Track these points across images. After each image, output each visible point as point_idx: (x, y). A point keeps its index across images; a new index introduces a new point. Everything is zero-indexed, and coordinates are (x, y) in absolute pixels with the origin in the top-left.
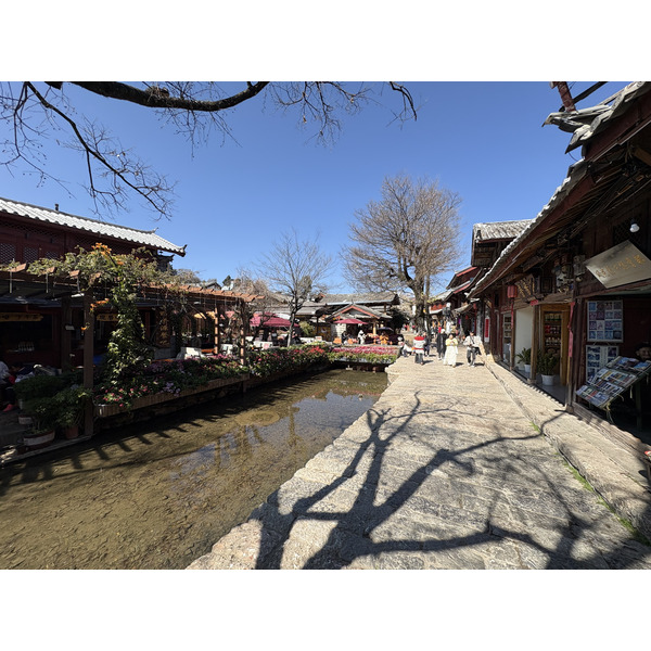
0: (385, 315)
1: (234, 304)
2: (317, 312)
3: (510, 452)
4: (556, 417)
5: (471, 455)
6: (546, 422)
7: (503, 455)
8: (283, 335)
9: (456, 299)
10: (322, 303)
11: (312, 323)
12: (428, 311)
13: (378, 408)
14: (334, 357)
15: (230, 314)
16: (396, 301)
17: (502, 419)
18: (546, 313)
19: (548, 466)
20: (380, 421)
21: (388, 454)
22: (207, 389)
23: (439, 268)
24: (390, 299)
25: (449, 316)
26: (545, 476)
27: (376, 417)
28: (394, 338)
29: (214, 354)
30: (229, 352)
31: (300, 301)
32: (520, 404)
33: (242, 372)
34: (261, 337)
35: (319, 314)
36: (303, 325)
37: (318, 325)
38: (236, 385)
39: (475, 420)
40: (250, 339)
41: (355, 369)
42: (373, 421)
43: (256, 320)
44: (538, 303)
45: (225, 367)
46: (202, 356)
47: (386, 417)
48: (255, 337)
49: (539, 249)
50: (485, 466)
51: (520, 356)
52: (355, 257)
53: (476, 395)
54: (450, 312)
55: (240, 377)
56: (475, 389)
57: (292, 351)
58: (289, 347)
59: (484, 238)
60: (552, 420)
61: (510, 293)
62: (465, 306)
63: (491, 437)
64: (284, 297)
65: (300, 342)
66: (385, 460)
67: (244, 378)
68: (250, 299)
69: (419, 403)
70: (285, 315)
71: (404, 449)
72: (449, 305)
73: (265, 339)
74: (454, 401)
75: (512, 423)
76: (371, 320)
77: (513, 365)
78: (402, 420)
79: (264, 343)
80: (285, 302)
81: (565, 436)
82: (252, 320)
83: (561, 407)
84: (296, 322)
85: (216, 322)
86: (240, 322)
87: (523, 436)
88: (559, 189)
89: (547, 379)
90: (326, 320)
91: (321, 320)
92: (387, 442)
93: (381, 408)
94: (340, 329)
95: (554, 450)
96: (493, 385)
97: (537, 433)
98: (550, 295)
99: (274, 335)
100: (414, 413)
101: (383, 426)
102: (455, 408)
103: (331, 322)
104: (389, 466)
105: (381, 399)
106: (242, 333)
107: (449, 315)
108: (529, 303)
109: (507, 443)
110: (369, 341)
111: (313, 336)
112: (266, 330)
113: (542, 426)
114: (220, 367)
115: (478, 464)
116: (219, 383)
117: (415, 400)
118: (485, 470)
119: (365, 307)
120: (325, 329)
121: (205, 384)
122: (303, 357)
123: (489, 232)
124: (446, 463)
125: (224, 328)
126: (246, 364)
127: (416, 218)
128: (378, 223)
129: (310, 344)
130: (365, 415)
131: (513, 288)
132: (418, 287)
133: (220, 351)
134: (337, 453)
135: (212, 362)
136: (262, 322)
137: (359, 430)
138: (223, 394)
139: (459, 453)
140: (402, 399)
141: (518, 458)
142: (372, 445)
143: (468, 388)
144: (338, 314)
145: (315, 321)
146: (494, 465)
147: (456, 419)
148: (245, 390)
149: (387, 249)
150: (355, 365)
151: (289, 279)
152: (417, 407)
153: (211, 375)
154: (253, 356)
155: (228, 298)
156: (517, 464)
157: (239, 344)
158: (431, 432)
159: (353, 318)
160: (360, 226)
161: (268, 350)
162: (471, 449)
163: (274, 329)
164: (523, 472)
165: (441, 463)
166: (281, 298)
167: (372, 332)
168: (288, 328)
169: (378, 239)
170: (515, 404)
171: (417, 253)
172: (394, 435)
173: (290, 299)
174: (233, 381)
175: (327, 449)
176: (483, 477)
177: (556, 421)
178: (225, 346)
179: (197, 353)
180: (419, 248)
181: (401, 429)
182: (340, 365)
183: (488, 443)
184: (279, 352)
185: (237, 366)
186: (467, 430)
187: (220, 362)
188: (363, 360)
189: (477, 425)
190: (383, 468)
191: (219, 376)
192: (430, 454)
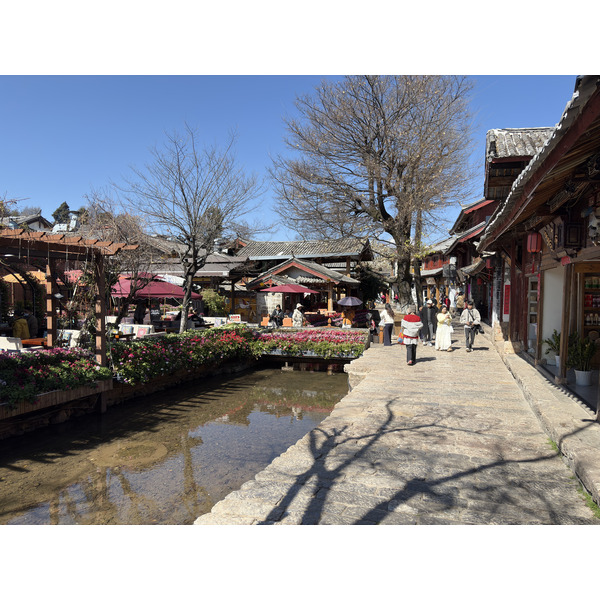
0: (348, 279)
1: (82, 259)
2: (232, 272)
3: (511, 478)
4: (581, 429)
5: (455, 484)
6: (565, 436)
7: (500, 482)
8: (172, 313)
9: (463, 251)
10: (240, 257)
11: (223, 292)
12: (418, 271)
13: (327, 426)
14: (260, 349)
15: (74, 275)
16: (367, 254)
17: (510, 436)
18: (587, 275)
19: (556, 493)
20: (330, 444)
21: (336, 488)
22: (35, 408)
23: (435, 199)
24: (355, 251)
25: (453, 279)
26: (549, 505)
27: (323, 439)
28: (362, 317)
29: (46, 347)
30: (73, 344)
31: (202, 253)
32: (539, 414)
33: (99, 377)
34: (131, 316)
35: (235, 276)
36: (207, 294)
37: (233, 294)
38: (88, 399)
39: (471, 438)
40: (112, 319)
41: (297, 368)
42: (319, 445)
43: (123, 286)
44: (570, 261)
45: (69, 370)
46: (23, 351)
47: (339, 439)
48: (121, 316)
49: (566, 180)
50: (471, 497)
51: (549, 342)
52: (297, 178)
53: (478, 403)
54: (454, 272)
55: (96, 386)
56: (478, 395)
57: (188, 341)
58: (183, 333)
59: (501, 154)
60: (575, 433)
61: (531, 245)
62: (476, 263)
63: (488, 459)
64: (172, 246)
65: (201, 324)
66: (331, 496)
67: (103, 387)
68: (111, 250)
69: (391, 417)
70: (174, 278)
71: (361, 481)
72: (453, 261)
73: (138, 320)
74: (444, 412)
75: (524, 441)
76: (324, 286)
77: (539, 358)
78: (363, 443)
79: (136, 327)
80: (175, 255)
81: (583, 453)
82: (116, 287)
83: (592, 416)
84: (193, 289)
85: (49, 290)
86: (95, 290)
87: (533, 457)
88: (569, 103)
89: (581, 376)
90: (248, 286)
91: (239, 286)
92: (337, 473)
93: (333, 426)
94: (273, 301)
95: (571, 473)
96: (507, 388)
97: (553, 452)
98: (583, 250)
99: (155, 312)
100: (382, 431)
101: (333, 452)
102: (445, 422)
103: (258, 289)
104: (336, 503)
105: (334, 413)
106: (98, 309)
107: (454, 277)
108: (559, 260)
109: (509, 467)
110: (320, 321)
111: (225, 314)
112: (140, 305)
113: (561, 442)
114: (57, 370)
115: (462, 496)
116: (59, 397)
117: (386, 413)
118: (471, 503)
119: (315, 265)
120: (247, 303)
121: (32, 400)
122: (207, 349)
123: (509, 144)
124: (418, 496)
125: (65, 300)
126: (106, 363)
127: (397, 115)
128: (337, 121)
129: (220, 326)
130: (306, 439)
131: (535, 237)
132: (400, 230)
133: (58, 342)
134: (260, 491)
135: (43, 361)
136: (134, 289)
137: (297, 458)
138: (63, 416)
139: (439, 482)
140: (366, 413)
141: (520, 485)
142: (314, 478)
143: (470, 393)
144: (268, 277)
145: (228, 288)
146: (483, 495)
147: (444, 438)
148: (104, 409)
149: (352, 167)
150: (296, 361)
151: (180, 214)
152: (388, 423)
153: (41, 384)
154: (119, 349)
155: (72, 248)
156: (515, 494)
157: (92, 330)
158: (403, 457)
159: (293, 282)
160: (305, 124)
161: (145, 339)
162: (456, 477)
163: (155, 302)
164: (523, 503)
165: (411, 496)
166: (166, 246)
167: (325, 306)
168: (181, 300)
169: (335, 148)
170: (533, 415)
171: (400, 173)
172: (347, 463)
173: (184, 249)
174: (83, 392)
175: (245, 487)
176: (465, 511)
177: (580, 435)
178: (66, 333)
179: (12, 346)
180: (402, 167)
181: (359, 455)
182: (272, 363)
183: (483, 468)
184: (165, 342)
185: (90, 369)
186: (456, 452)
187: (57, 360)
188: (309, 354)
189: (473, 445)
190: (326, 506)
191: (57, 384)
192: (399, 485)
